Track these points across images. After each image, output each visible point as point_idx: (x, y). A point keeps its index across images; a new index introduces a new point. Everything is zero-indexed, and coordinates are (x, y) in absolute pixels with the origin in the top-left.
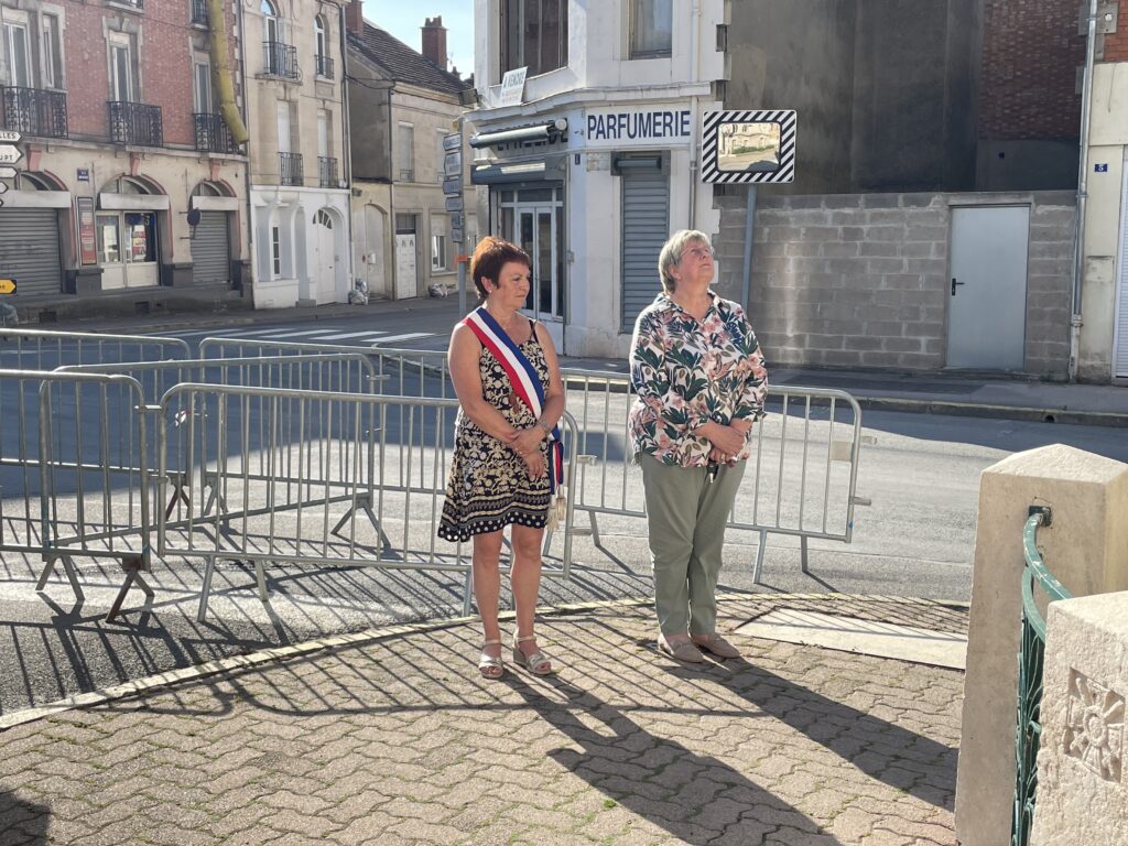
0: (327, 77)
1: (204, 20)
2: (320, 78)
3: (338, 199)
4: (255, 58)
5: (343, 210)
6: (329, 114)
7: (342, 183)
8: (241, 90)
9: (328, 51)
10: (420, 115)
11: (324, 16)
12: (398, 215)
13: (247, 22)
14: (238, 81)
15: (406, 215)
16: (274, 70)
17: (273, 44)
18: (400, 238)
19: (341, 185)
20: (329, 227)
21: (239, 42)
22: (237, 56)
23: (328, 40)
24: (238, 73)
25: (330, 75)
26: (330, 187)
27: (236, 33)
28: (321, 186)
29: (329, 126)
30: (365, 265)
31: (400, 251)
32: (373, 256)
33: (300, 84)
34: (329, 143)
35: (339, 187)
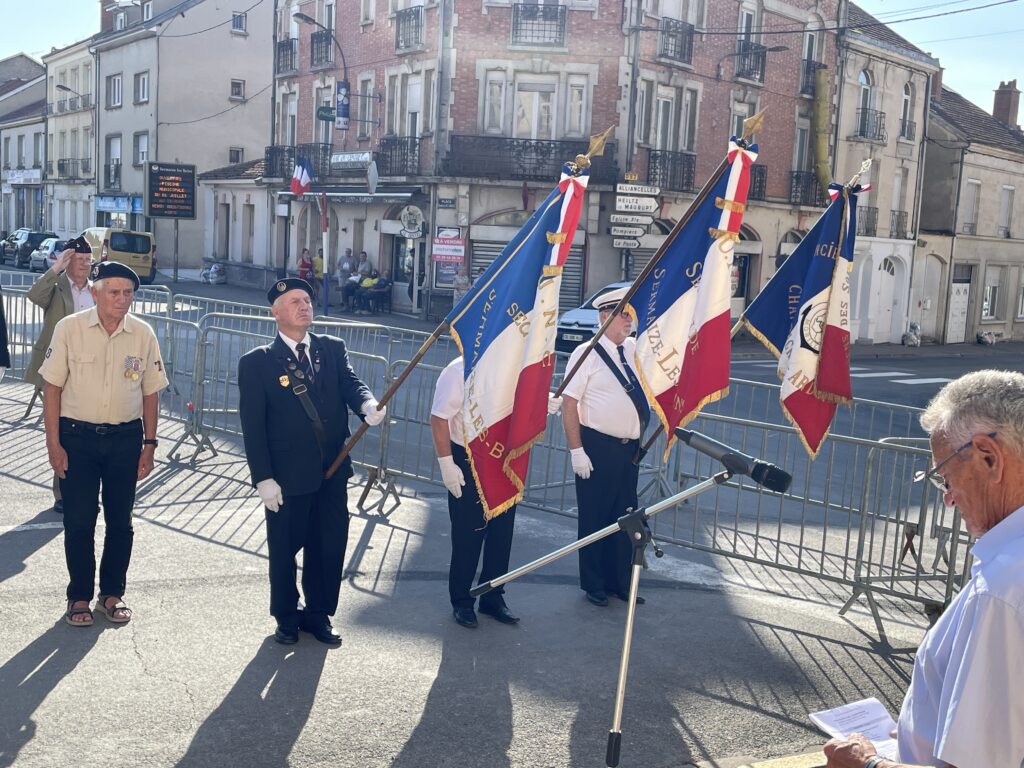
0: (908, 139)
1: (810, 91)
2: (903, 140)
3: (904, 249)
4: (848, 122)
5: (908, 259)
6: (906, 172)
7: (910, 235)
8: (833, 150)
9: (912, 115)
10: (989, 173)
11: (912, 84)
12: (956, 265)
13: (846, 91)
14: (832, 143)
15: (963, 266)
16: (863, 133)
17: (865, 110)
18: (955, 286)
19: (908, 236)
20: (892, 273)
21: (836, 109)
22: (834, 122)
23: (913, 105)
24: (832, 136)
25: (911, 137)
26: (898, 237)
27: (835, 101)
28: (891, 236)
29: (904, 184)
30: (920, 310)
31: (954, 298)
32: (929, 301)
33: (885, 145)
34: (902, 198)
35: (906, 238)
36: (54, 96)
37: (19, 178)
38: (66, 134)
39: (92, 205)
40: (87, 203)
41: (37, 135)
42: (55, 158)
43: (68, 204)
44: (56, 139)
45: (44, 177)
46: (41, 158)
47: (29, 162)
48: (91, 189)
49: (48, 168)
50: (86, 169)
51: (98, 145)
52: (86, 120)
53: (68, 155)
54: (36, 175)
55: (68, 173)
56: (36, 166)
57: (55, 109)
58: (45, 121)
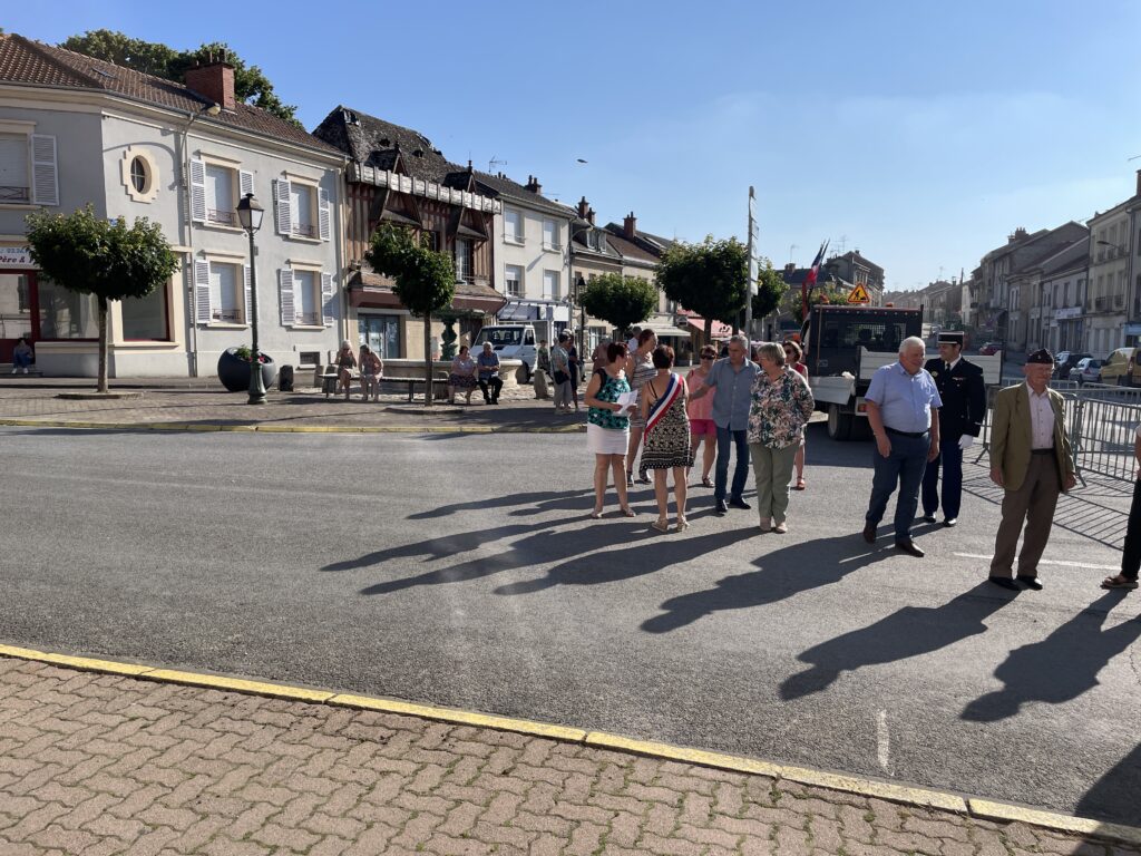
36: (1096, 250)
37: (1063, 315)
38: (1104, 279)
39: (1123, 331)
40: (1118, 330)
41: (1079, 282)
42: (1093, 296)
43: (1102, 332)
44: (1095, 283)
45: (1084, 312)
46: (1082, 298)
47: (1072, 301)
48: (1122, 319)
49: (1088, 305)
50: (1119, 303)
51: (1130, 284)
52: (1121, 265)
53: (1104, 294)
54: (1078, 311)
55: (1103, 308)
56: (1078, 305)
57: (1095, 260)
58: (1087, 270)
